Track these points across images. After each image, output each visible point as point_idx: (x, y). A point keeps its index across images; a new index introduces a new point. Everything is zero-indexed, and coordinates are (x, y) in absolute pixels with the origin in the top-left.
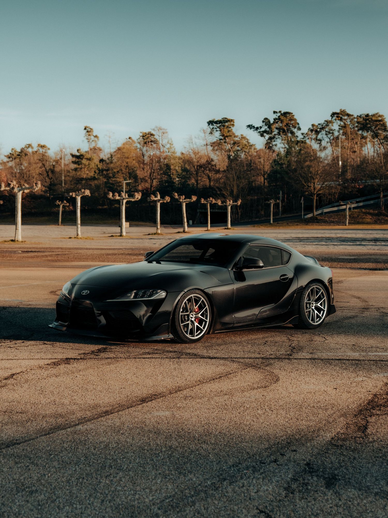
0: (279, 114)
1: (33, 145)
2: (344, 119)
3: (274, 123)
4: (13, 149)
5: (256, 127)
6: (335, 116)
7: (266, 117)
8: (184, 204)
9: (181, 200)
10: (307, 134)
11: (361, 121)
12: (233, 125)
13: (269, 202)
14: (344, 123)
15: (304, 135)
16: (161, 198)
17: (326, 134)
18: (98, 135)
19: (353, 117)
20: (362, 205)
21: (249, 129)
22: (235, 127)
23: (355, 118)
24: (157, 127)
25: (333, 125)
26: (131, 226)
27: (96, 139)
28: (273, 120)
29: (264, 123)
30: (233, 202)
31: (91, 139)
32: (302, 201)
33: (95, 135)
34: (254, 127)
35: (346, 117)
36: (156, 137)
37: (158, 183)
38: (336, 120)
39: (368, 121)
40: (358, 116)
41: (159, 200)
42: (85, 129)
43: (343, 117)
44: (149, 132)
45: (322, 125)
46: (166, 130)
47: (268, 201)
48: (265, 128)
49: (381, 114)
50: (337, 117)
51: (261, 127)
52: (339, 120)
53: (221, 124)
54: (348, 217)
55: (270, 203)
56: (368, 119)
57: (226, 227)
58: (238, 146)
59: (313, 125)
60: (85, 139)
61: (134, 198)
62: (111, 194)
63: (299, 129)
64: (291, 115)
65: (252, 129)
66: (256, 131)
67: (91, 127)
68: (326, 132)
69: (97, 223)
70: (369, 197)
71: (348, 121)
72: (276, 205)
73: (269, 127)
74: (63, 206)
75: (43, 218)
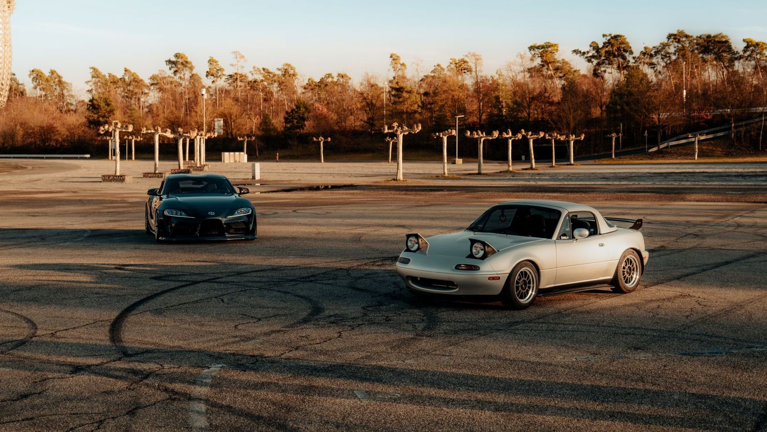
0: (609, 38)
1: (333, 75)
2: (682, 41)
3: (603, 47)
4: (309, 79)
5: (582, 52)
6: (672, 37)
7: (593, 41)
8: (531, 141)
9: (529, 137)
10: (638, 57)
11: (702, 43)
12: (557, 50)
13: (610, 136)
14: (682, 45)
15: (636, 59)
16: (512, 135)
17: (662, 58)
18: (405, 63)
19: (692, 38)
20: (712, 137)
21: (575, 54)
22: (558, 52)
23: (694, 39)
24: (470, 54)
25: (669, 48)
26: (464, 162)
27: (403, 68)
28: (603, 44)
29: (592, 48)
30: (576, 137)
31: (397, 67)
32: (646, 134)
33: (401, 63)
34: (580, 52)
35: (684, 39)
36: (470, 64)
37: (488, 117)
38: (673, 42)
39: (710, 43)
40: (697, 37)
41: (511, 138)
42: (391, 57)
43: (681, 39)
44: (461, 59)
45: (658, 49)
46: (480, 56)
47: (610, 134)
48: (592, 53)
49: (724, 34)
50: (675, 39)
51: (588, 52)
52: (676, 42)
53: (543, 49)
54: (697, 150)
55: (612, 136)
56: (710, 41)
57: (569, 163)
58: (561, 73)
59: (645, 48)
60: (391, 68)
61: (492, 137)
62: (469, 133)
63: (631, 53)
64: (622, 38)
65: (578, 55)
66: (582, 57)
67: (398, 55)
68: (662, 55)
69: (426, 160)
70: (718, 128)
71: (687, 42)
72: (617, 139)
73: (597, 52)
74: (393, 143)
75: (367, 155)
